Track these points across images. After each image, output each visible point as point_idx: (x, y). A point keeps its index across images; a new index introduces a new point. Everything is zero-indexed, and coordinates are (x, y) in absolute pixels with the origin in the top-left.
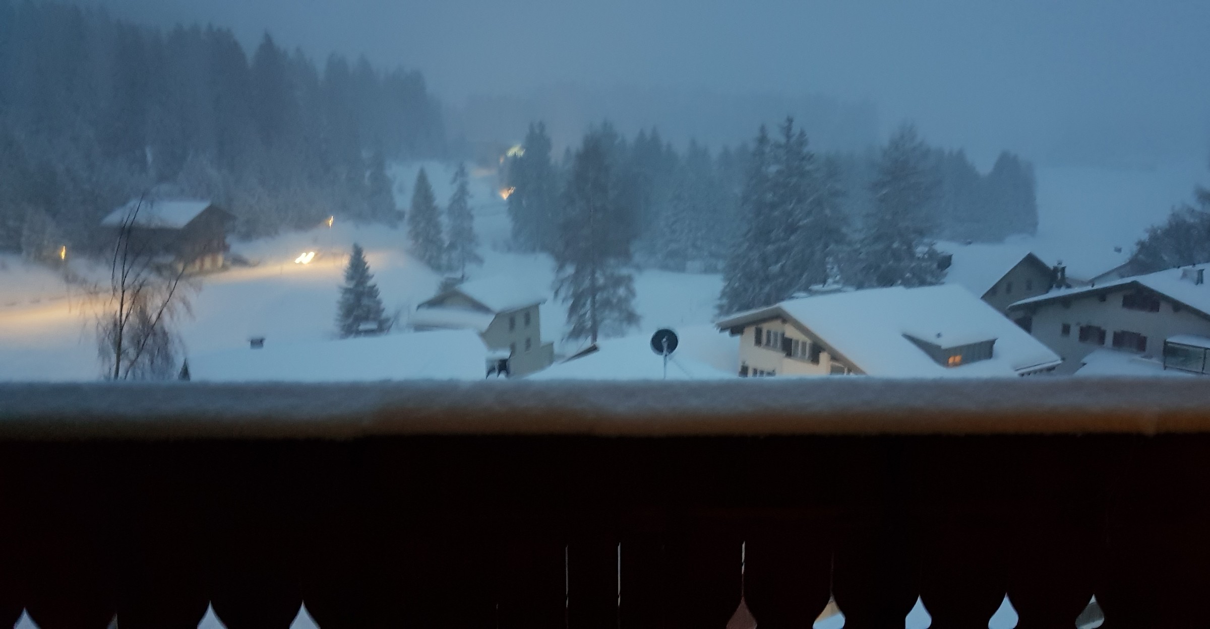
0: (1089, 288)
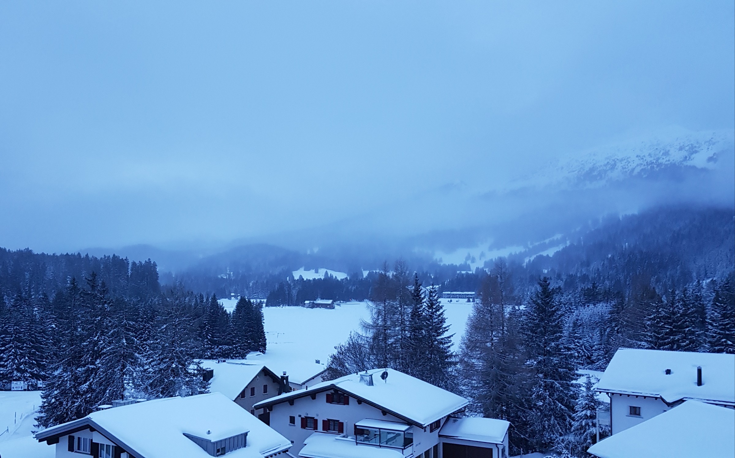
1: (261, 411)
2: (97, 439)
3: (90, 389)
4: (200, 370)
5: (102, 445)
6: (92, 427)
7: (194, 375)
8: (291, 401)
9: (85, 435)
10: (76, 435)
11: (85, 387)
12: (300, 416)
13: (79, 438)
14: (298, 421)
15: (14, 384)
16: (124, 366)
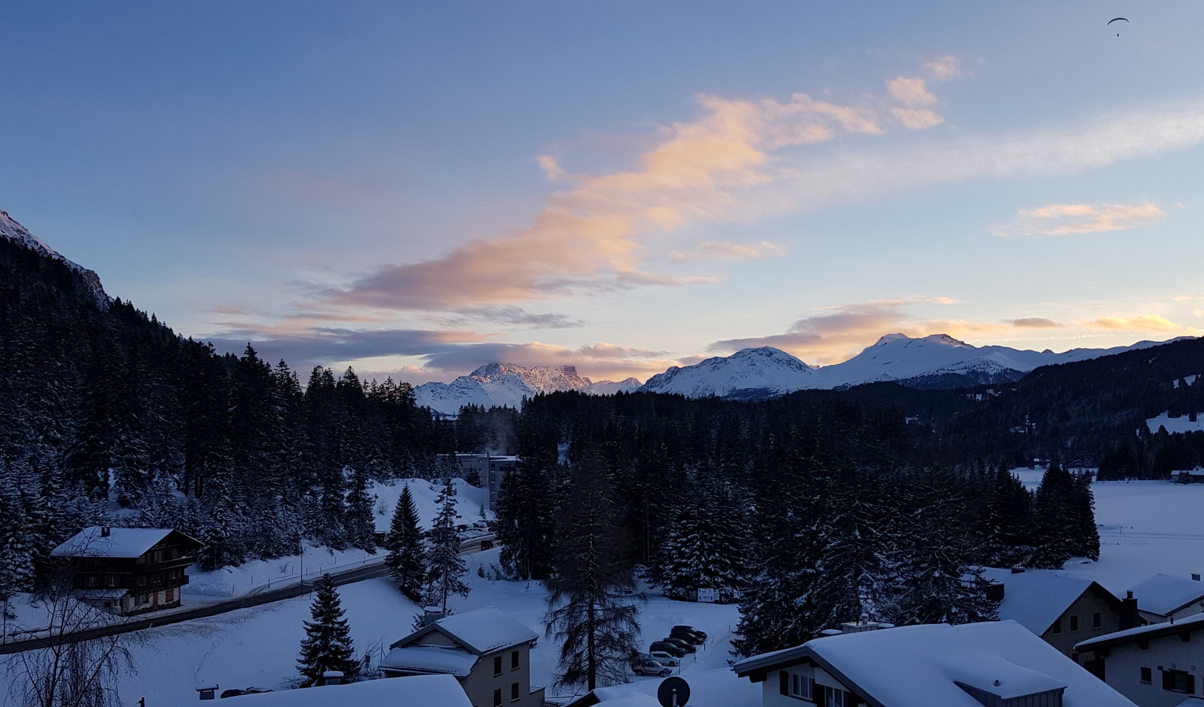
0: (1168, 624)
1: (1091, 656)
2: (822, 678)
3: (809, 605)
4: (981, 583)
5: (829, 689)
6: (813, 661)
7: (972, 590)
8: (1144, 641)
9: (802, 673)
10: (791, 671)
11: (801, 601)
12: (1160, 668)
13: (795, 677)
14: (1157, 677)
15: (702, 593)
16: (858, 572)
